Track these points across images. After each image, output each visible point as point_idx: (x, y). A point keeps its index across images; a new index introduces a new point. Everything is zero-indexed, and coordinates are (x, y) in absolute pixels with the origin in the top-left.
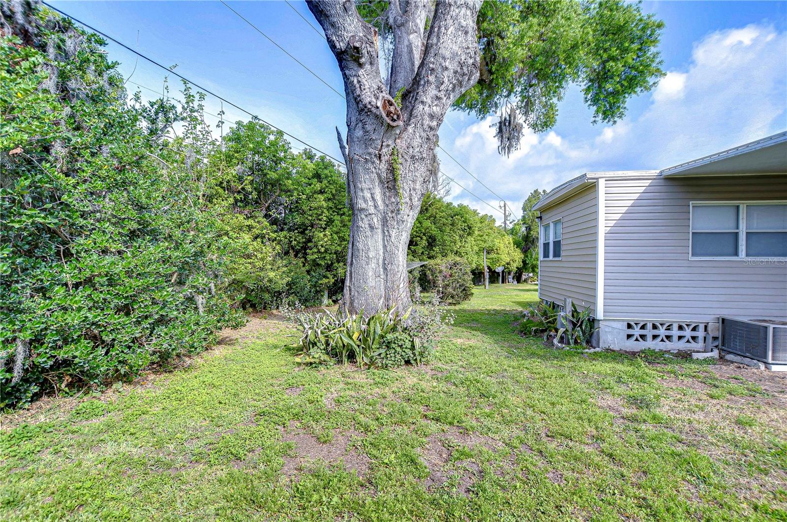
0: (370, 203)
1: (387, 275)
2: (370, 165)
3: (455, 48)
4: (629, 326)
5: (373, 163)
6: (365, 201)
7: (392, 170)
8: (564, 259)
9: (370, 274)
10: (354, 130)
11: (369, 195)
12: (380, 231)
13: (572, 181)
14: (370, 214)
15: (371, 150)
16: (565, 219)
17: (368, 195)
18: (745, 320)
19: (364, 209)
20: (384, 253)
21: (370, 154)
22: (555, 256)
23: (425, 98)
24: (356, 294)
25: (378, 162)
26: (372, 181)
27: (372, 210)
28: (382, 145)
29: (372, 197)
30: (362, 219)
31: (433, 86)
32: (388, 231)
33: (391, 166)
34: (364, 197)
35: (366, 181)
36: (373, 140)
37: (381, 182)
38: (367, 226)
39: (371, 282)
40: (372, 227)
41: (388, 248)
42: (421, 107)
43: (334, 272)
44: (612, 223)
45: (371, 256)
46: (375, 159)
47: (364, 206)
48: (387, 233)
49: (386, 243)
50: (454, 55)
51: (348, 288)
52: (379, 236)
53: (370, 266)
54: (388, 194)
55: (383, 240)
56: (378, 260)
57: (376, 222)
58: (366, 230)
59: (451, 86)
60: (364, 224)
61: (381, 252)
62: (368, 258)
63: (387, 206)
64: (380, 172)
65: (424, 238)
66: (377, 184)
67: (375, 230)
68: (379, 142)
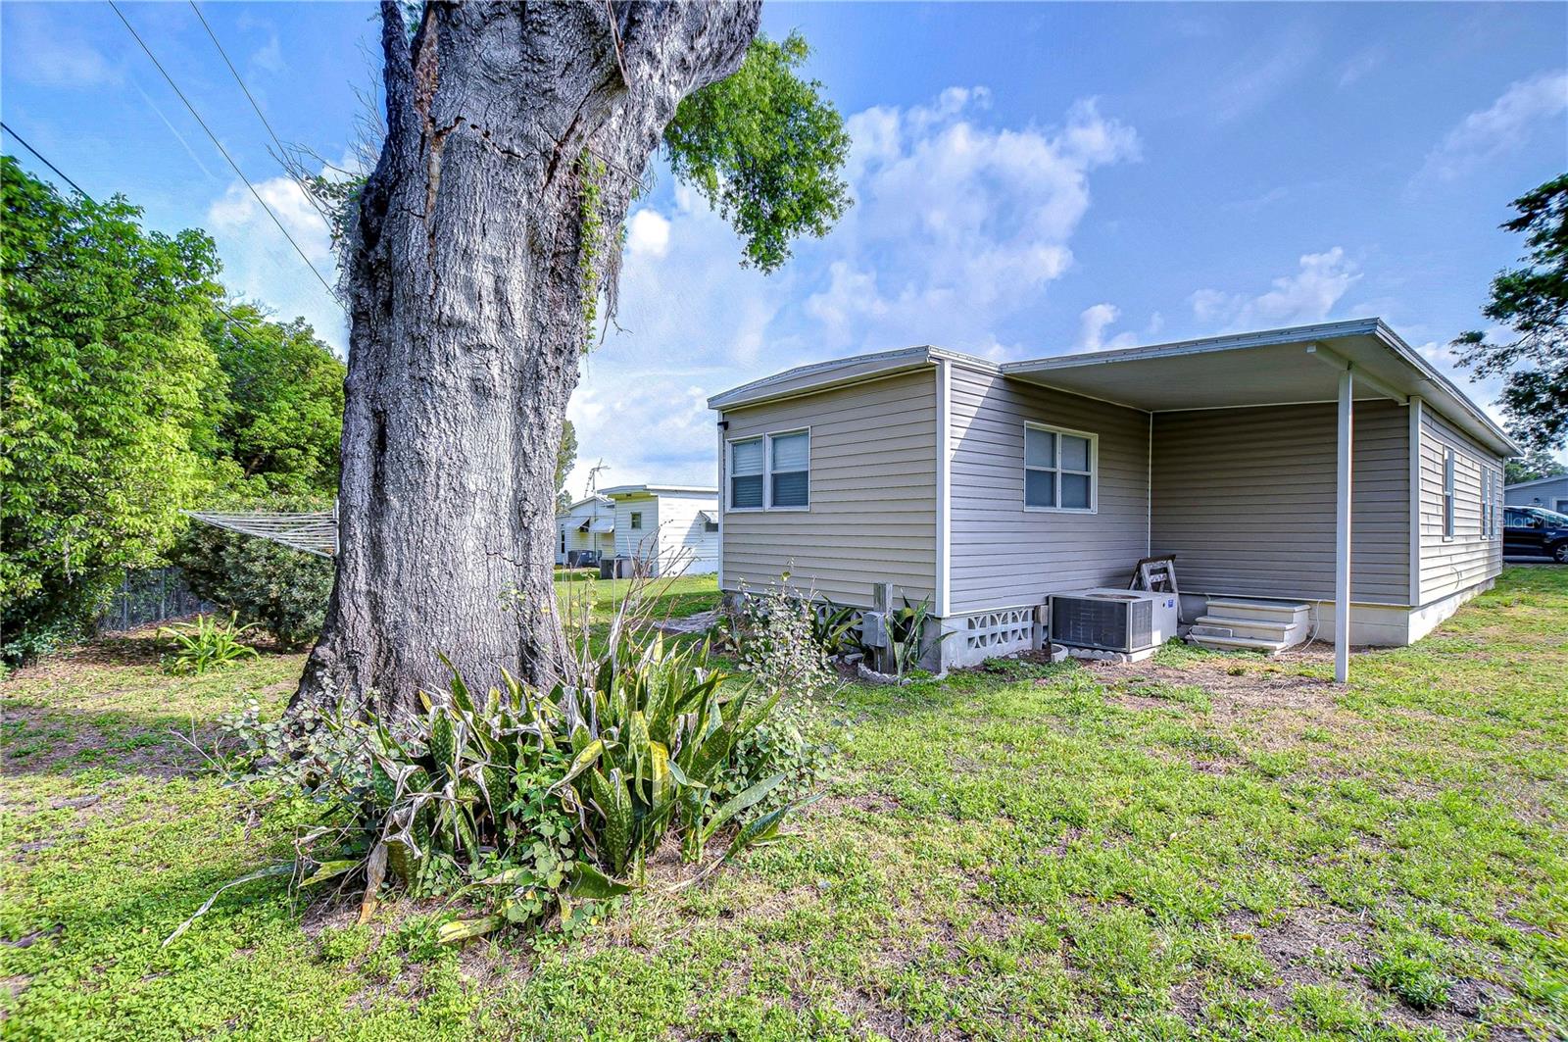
0: (487, 309)
1: (528, 546)
2: (517, 180)
4: (971, 625)
5: (530, 174)
6: (474, 298)
7: (576, 223)
8: (816, 509)
9: (470, 545)
11: (488, 282)
12: (504, 407)
14: (482, 346)
15: (534, 129)
17: (485, 281)
19: (461, 324)
20: (517, 476)
21: (526, 138)
22: (775, 503)
23: (659, 50)
25: (544, 180)
26: (508, 234)
27: (490, 334)
28: (572, 129)
29: (497, 291)
30: (447, 360)
31: (678, 27)
32: (536, 409)
33: (575, 205)
34: (469, 284)
35: (491, 233)
36: (555, 98)
37: (534, 249)
38: (464, 385)
39: (473, 573)
40: (481, 391)
41: (534, 464)
42: (645, 69)
43: (32, 552)
45: (472, 488)
46: (539, 166)
47: (464, 312)
48: (532, 418)
49: (528, 449)
52: (501, 422)
53: (468, 519)
54: (548, 293)
55: (518, 437)
56: (495, 500)
57: (496, 377)
58: (460, 398)
59: (708, 50)
60: (455, 374)
61: (507, 476)
62: (461, 491)
63: (543, 329)
64: (540, 213)
66: (519, 251)
67: (491, 401)
68: (569, 115)
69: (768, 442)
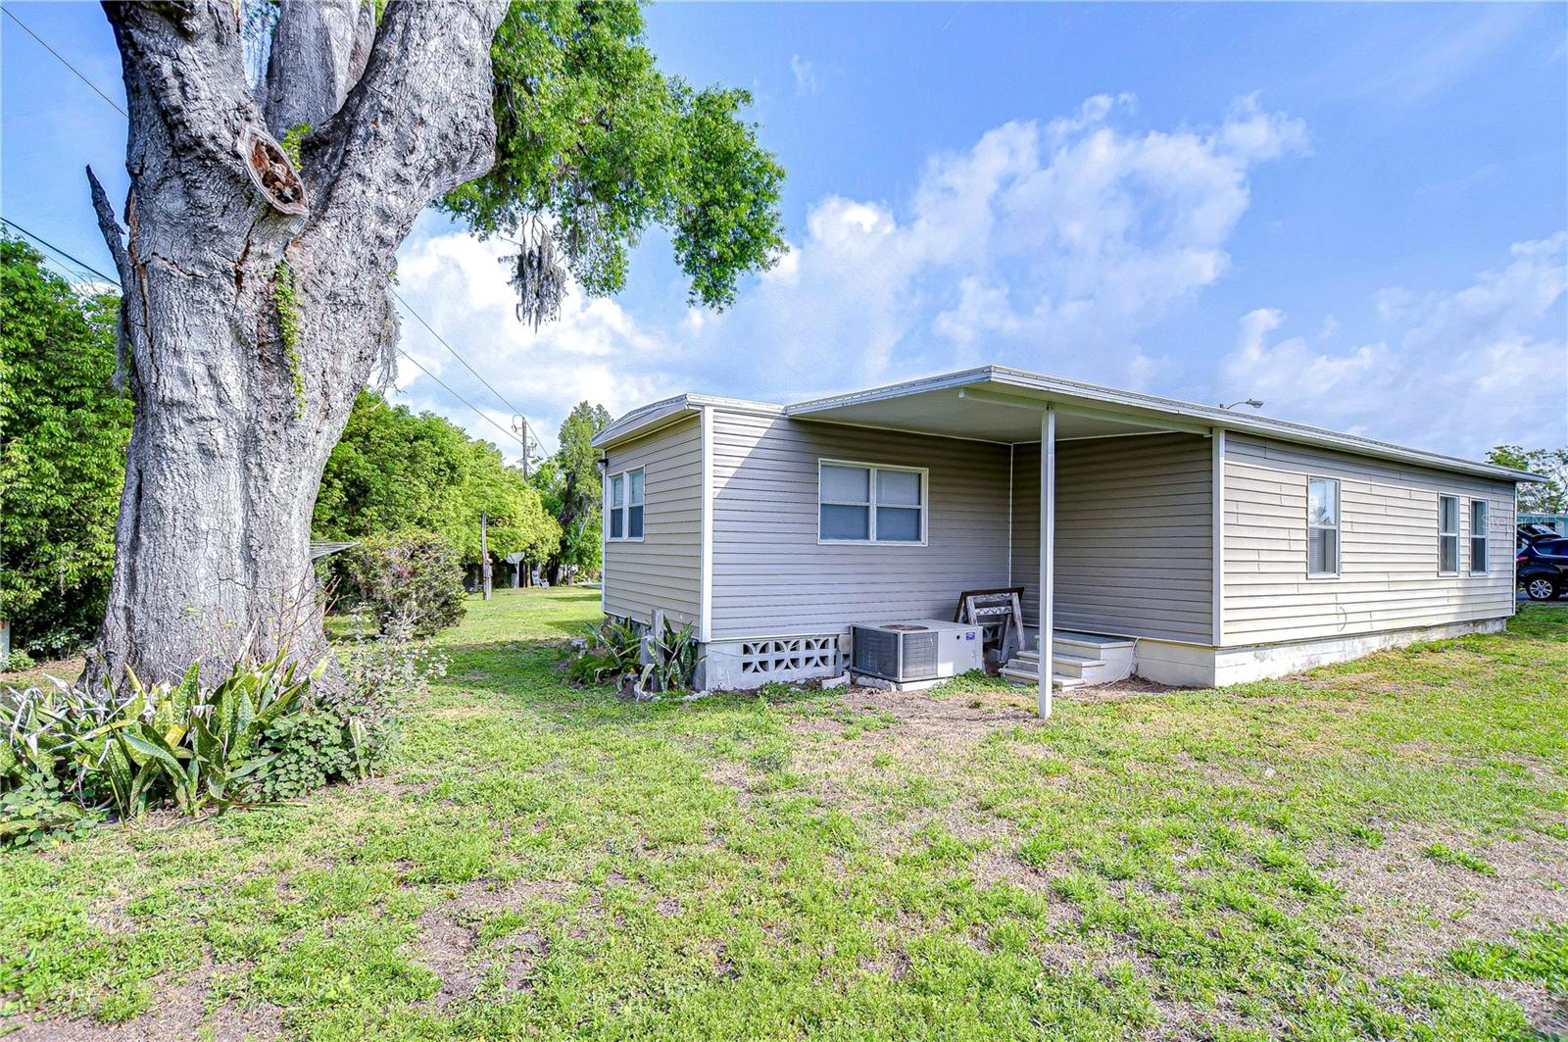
0: (203, 390)
1: (256, 575)
2: (206, 292)
3: (445, 87)
4: (746, 650)
5: (217, 289)
6: (188, 382)
7: (275, 318)
8: (649, 540)
9: (202, 572)
10: (156, 191)
11: (201, 369)
12: (233, 464)
13: (663, 402)
14: (202, 419)
15: (209, 255)
16: (651, 469)
17: (196, 368)
18: (875, 627)
19: (180, 404)
20: (246, 520)
21: (207, 265)
22: (632, 534)
23: (368, 170)
24: (153, 627)
25: (234, 290)
26: (212, 335)
27: (210, 409)
28: (246, 252)
29: (211, 376)
30: (175, 430)
31: (388, 148)
32: (260, 465)
33: (271, 307)
34: (182, 373)
35: (193, 333)
36: (220, 233)
37: (240, 339)
38: (192, 448)
39: (205, 594)
40: (206, 452)
41: (261, 508)
42: (357, 186)
43: (41, 572)
44: (723, 482)
45: (204, 527)
46: (224, 281)
47: (181, 394)
48: (255, 471)
49: (254, 496)
50: (441, 101)
51: (121, 614)
52: (231, 475)
53: (200, 552)
54: (260, 374)
55: (246, 487)
56: (227, 537)
57: (221, 442)
58: (189, 459)
59: (432, 161)
60: (180, 440)
61: (238, 518)
62: (195, 530)
63: (258, 402)
64: (237, 316)
65: (337, 483)
66: (226, 344)
67: (218, 460)
68: (240, 244)
69: (626, 478)
